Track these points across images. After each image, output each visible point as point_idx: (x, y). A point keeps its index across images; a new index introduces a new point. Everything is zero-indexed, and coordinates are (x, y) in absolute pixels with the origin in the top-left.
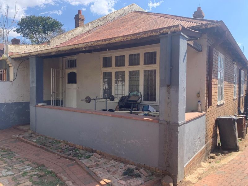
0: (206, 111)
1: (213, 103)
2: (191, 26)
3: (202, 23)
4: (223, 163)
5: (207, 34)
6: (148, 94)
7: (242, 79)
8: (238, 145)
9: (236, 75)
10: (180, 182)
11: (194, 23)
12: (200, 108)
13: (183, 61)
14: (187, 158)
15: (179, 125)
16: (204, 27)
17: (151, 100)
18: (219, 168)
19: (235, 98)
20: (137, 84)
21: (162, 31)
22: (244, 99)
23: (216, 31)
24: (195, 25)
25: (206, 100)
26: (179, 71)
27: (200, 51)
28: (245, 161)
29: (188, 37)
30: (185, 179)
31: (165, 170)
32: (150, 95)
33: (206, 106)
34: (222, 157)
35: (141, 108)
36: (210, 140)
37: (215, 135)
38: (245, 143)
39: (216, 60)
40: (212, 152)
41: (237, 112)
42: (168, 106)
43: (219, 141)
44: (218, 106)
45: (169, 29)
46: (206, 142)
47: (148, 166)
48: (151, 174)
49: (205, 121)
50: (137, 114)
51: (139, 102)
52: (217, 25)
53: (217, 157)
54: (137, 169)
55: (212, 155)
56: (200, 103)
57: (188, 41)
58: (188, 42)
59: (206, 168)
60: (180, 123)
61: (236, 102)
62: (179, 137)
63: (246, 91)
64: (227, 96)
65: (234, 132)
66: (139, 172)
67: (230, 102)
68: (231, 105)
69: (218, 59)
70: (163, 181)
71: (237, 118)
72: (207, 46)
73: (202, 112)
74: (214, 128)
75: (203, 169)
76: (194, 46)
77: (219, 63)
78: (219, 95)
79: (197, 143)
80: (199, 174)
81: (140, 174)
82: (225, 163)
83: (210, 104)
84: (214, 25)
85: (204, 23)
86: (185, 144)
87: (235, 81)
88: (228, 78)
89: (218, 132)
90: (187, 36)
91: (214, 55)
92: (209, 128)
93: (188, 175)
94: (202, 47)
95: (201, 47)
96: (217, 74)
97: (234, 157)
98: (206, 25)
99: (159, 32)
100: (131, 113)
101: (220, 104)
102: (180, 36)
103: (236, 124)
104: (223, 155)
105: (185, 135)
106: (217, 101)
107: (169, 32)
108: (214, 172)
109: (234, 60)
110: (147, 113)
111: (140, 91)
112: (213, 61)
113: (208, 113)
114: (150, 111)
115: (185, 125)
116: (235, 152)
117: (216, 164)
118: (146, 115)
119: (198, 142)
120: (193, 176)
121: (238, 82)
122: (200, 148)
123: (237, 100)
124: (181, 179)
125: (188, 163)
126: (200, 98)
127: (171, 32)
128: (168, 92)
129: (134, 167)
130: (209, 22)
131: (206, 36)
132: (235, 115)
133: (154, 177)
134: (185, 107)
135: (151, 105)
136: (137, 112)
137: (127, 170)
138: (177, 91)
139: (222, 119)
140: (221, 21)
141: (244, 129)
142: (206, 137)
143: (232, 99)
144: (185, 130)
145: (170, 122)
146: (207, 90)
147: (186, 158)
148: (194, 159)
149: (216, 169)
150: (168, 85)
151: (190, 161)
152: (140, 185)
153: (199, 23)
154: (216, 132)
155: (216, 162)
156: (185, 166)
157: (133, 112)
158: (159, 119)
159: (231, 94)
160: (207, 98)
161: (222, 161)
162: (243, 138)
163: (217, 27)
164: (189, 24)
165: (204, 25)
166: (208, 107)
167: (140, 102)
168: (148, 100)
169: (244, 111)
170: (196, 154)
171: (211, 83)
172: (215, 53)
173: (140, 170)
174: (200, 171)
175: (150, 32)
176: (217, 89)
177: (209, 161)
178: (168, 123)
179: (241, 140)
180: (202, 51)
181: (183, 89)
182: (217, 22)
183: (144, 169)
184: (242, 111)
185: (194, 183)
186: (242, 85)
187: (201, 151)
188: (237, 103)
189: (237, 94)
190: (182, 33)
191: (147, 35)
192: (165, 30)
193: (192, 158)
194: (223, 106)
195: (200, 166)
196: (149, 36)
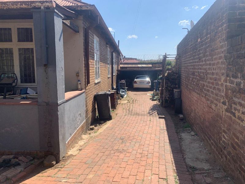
0: (85, 89)
1: (91, 81)
2: (67, 5)
3: (77, 5)
4: (100, 132)
5: (82, 16)
6: (25, 75)
7: (114, 60)
8: (111, 115)
9: (109, 57)
10: (63, 157)
11: (70, 3)
12: (79, 87)
13: (60, 40)
14: (69, 134)
15: (59, 104)
16: (79, 9)
17: (30, 82)
18: (97, 136)
19: (109, 77)
20: (10, 64)
21: (34, 5)
22: (116, 78)
23: (90, 15)
24: (71, 5)
25: (85, 79)
26: (55, 50)
27: (77, 32)
28: (116, 126)
29: (63, 16)
30: (67, 153)
31: (47, 151)
32: (28, 77)
33: (85, 85)
34: (100, 127)
35: (18, 91)
36: (90, 115)
37: (94, 110)
38: (116, 113)
39: (92, 42)
40: (91, 125)
41: (111, 88)
42: (46, 87)
43: (97, 114)
44: (96, 84)
45: (42, 4)
46: (86, 117)
47: (29, 151)
48: (32, 158)
49: (84, 98)
50: (13, 99)
51: (14, 84)
52: (90, 8)
53: (96, 128)
54: (14, 158)
55: (91, 127)
56: (79, 82)
57: (63, 19)
58: (64, 21)
59: (86, 139)
60: (59, 102)
61: (110, 79)
62: (59, 116)
63: (117, 70)
64: (103, 75)
65: (108, 104)
66: (18, 160)
67: (105, 80)
68: (106, 82)
69: (94, 41)
70: (45, 162)
71: (109, 93)
72: (83, 28)
73: (81, 90)
74: (93, 104)
75: (84, 141)
76: (71, 26)
77: (95, 45)
78: (96, 74)
79: (77, 119)
80: (81, 146)
81: (19, 162)
82: (101, 131)
83: (88, 82)
84: (88, 8)
85: (79, 4)
86: (66, 122)
87: (108, 62)
88: (103, 59)
89: (96, 107)
90: (63, 14)
91: (90, 37)
92: (88, 104)
93: (71, 150)
94: (79, 28)
95: (77, 28)
96: (94, 55)
97: (108, 125)
98: (81, 6)
99: (31, 5)
100: (5, 98)
101: (97, 82)
102: (55, 14)
103: (109, 98)
104: (100, 125)
105: (66, 113)
106: (94, 79)
107: (42, 7)
108: (93, 141)
109: (107, 44)
110: (25, 96)
111: (15, 73)
112: (89, 42)
113: (87, 91)
114: (29, 94)
115: (65, 104)
116: (109, 121)
117: (95, 134)
118: (24, 98)
119: (79, 117)
120: (75, 149)
121: (111, 63)
122: (81, 123)
123: (111, 78)
124: (64, 155)
125: (70, 139)
126: (79, 77)
127: (44, 7)
128: (45, 72)
129: (11, 156)
130: (83, 5)
131: (81, 17)
132: (109, 91)
133: (36, 161)
134: (64, 86)
135: (29, 87)
136: (13, 97)
137: (2, 163)
138: (55, 71)
139: (99, 94)
140: (94, 5)
141: (115, 101)
142: (86, 112)
143: (107, 77)
144: (65, 108)
145: (50, 103)
146: (85, 70)
147: (67, 135)
148: (75, 134)
149: (94, 138)
150: (45, 64)
151: (72, 136)
152: (20, 173)
153: (75, 4)
154: (95, 106)
155: (95, 132)
156: (67, 142)
157: (7, 96)
158: (37, 102)
159: (106, 73)
160: (85, 78)
161: (99, 130)
162: (115, 109)
163: (90, 10)
164: (65, 2)
165: (79, 6)
166: (87, 85)
167: (16, 85)
168: (26, 82)
169: (116, 87)
170: (78, 129)
171: (89, 64)
172: (91, 35)
173: (18, 158)
174: (81, 143)
175: (19, 3)
176: (95, 68)
177: (90, 133)
178: (47, 104)
179: (113, 110)
180: (79, 32)
181: (61, 69)
182: (90, 5)
183: (24, 156)
184: (115, 87)
185: (75, 156)
186: (114, 66)
187: (82, 126)
188: (111, 81)
189: (111, 73)
190: (56, 11)
191: (16, 6)
192: (37, 4)
193: (74, 133)
194: (100, 84)
195: (82, 139)
196: (18, 8)
